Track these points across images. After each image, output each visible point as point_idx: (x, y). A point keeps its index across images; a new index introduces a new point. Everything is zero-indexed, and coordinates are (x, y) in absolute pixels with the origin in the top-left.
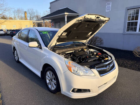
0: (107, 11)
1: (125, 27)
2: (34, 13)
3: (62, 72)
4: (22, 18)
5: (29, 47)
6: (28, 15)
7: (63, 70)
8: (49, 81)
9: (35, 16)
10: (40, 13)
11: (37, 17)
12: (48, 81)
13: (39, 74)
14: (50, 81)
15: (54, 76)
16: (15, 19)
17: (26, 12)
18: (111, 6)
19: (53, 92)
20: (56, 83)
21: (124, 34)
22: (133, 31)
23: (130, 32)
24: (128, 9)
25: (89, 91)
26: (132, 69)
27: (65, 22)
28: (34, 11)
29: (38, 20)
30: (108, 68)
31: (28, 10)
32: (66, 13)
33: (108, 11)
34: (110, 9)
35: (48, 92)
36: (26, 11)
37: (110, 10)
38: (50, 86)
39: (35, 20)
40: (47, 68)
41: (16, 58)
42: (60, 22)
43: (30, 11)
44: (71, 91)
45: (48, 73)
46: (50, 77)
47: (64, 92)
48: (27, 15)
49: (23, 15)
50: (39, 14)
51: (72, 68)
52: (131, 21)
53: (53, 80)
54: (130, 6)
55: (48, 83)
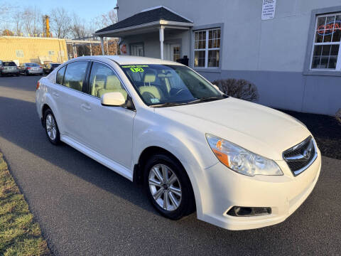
0: (264, 18)
1: (307, 56)
2: (69, 20)
3: (202, 166)
4: (36, 33)
5: (103, 105)
6: (53, 25)
7: (205, 161)
8: (158, 188)
9: (70, 28)
10: (84, 21)
11: (76, 30)
12: (153, 190)
13: (128, 174)
14: (162, 188)
15: (175, 178)
16: (19, 35)
17: (47, 17)
18: (274, 7)
19: (173, 216)
20: (180, 195)
21: (305, 75)
22: (326, 67)
23: (319, 70)
24: (317, 15)
25: (269, 210)
26: (337, 158)
27: (160, 42)
28: (69, 14)
29: (79, 39)
30: (307, 157)
31: (54, 13)
32: (162, 22)
33: (268, 17)
34: (273, 13)
35: (158, 217)
36: (48, 15)
37: (273, 16)
38: (160, 202)
39: (70, 38)
40: (155, 156)
41: (49, 133)
42: (142, 44)
43: (58, 15)
44: (225, 214)
45: (156, 169)
46: (162, 179)
47: (207, 216)
48: (49, 25)
49: (40, 26)
50: (82, 24)
51: (229, 157)
52: (323, 44)
53: (171, 187)
54: (321, 7)
55: (155, 195)
